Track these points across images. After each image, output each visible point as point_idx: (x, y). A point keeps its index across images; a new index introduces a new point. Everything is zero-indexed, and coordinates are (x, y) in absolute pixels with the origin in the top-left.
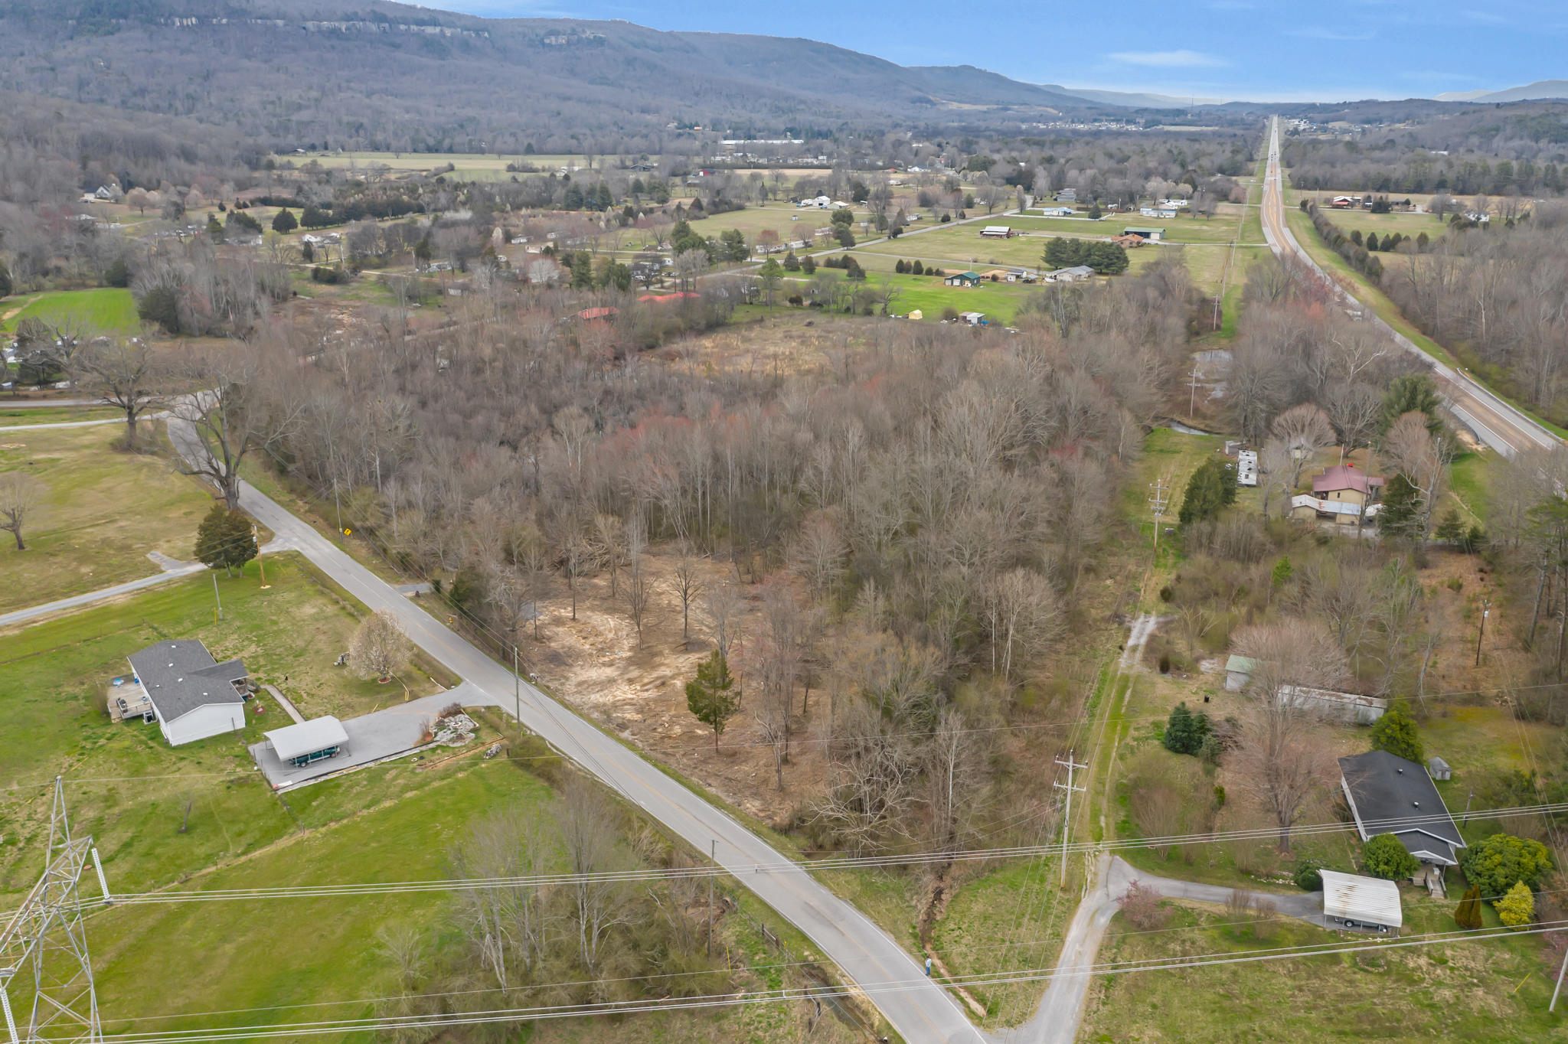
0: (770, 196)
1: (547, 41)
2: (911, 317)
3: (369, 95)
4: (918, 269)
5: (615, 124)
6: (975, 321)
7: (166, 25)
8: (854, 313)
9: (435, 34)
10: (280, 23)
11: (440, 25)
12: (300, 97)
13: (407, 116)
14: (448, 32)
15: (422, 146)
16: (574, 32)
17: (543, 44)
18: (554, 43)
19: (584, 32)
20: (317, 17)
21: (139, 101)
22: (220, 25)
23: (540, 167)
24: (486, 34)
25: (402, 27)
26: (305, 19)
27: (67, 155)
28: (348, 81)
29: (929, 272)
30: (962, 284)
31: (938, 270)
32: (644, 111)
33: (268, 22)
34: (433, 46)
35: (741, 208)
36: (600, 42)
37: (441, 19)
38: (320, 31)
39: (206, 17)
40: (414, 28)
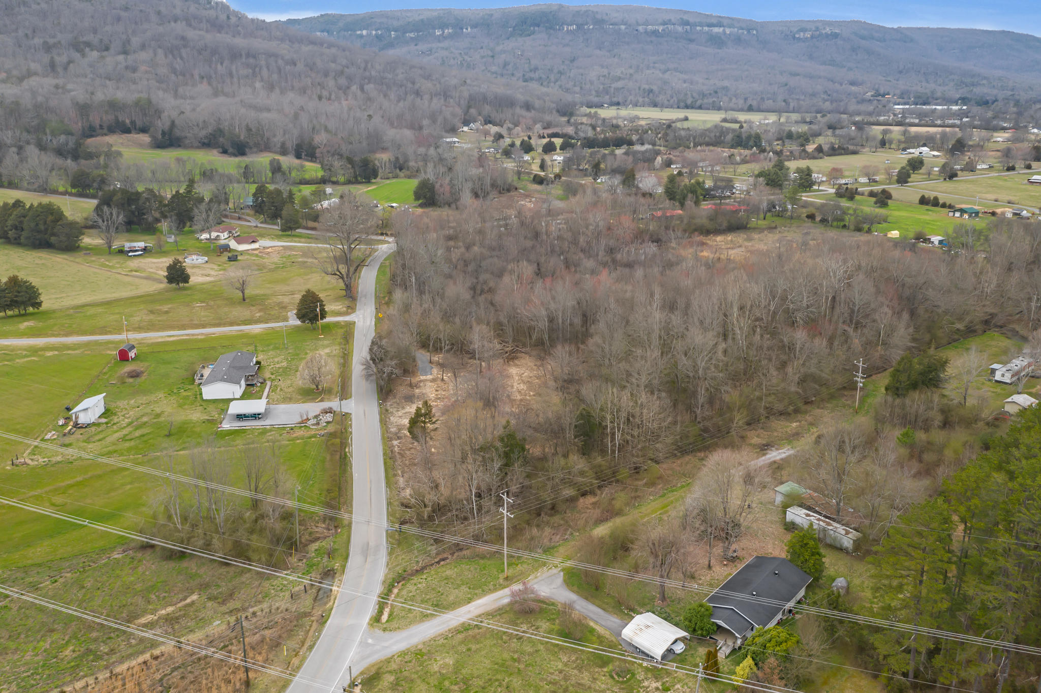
0: (887, 145)
1: (797, 36)
2: (889, 235)
3: (665, 72)
4: (935, 203)
5: (825, 92)
6: (936, 243)
7: (559, 30)
8: (848, 229)
9: (719, 33)
10: (623, 27)
11: (723, 26)
12: (622, 73)
13: (685, 85)
14: (728, 31)
15: (682, 104)
16: (817, 29)
17: (794, 38)
18: (802, 37)
19: (824, 29)
20: (646, 23)
21: (532, 75)
22: (589, 29)
23: (743, 120)
24: (755, 32)
25: (698, 28)
26: (638, 24)
27: (459, 105)
28: (654, 63)
29: (944, 206)
30: (961, 216)
31: (950, 205)
32: (853, 83)
33: (616, 27)
34: (717, 41)
35: (855, 153)
36: (835, 36)
37: (725, 22)
38: (646, 32)
39: (582, 24)
40: (706, 29)
